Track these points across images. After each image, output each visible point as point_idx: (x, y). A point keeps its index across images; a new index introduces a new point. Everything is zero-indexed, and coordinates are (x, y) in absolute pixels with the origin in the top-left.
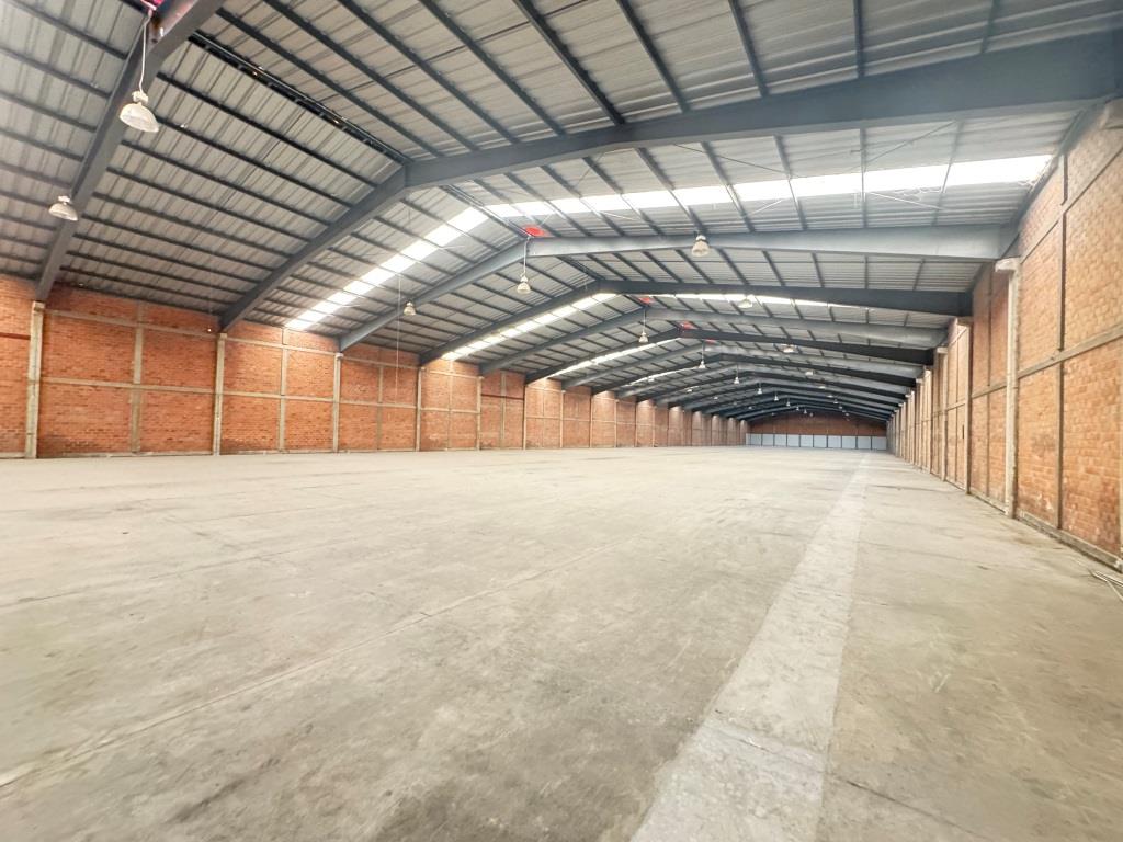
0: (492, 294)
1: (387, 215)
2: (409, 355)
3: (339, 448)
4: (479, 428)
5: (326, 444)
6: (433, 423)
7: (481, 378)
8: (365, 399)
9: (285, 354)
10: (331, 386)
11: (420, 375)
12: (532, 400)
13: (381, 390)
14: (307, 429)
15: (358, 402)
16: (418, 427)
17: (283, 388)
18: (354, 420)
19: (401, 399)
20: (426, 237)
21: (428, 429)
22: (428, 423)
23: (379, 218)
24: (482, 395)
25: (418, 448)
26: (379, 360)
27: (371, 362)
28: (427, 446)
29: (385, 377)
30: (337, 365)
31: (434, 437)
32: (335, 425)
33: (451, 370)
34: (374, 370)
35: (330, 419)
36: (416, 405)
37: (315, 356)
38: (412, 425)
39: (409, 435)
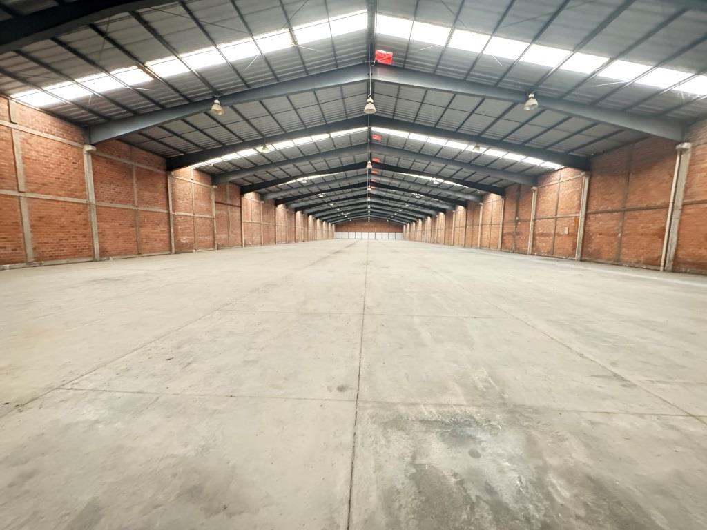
2: (157, 157)
3: (101, 256)
4: (215, 231)
5: (86, 252)
6: (183, 228)
7: (215, 187)
8: (122, 202)
10: (83, 183)
11: (169, 179)
12: (245, 207)
13: (136, 192)
14: (60, 235)
15: (114, 205)
16: (172, 230)
18: (113, 224)
19: (155, 203)
20: (219, 47)
21: (180, 232)
22: (179, 227)
23: (184, 5)
24: (216, 202)
25: (173, 251)
27: (123, 161)
28: (181, 249)
29: (138, 179)
30: (87, 161)
31: (184, 240)
32: (95, 231)
33: (191, 176)
34: (127, 171)
35: (87, 223)
36: (168, 209)
37: (58, 145)
38: (166, 229)
39: (165, 239)
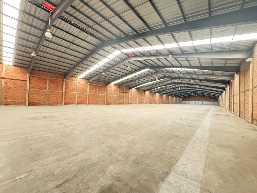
0: (122, 69)
1: (99, 53)
2: (104, 83)
3: (88, 104)
4: (119, 100)
5: (86, 103)
6: (109, 98)
7: (119, 88)
8: (94, 93)
9: (77, 83)
10: (87, 90)
11: (106, 88)
12: (131, 93)
13: (97, 91)
14: (82, 100)
15: (92, 94)
16: (106, 99)
17: (77, 91)
18: (92, 98)
19: (102, 93)
20: (107, 57)
21: (108, 100)
23: (97, 54)
24: (120, 92)
25: (105, 104)
26: (97, 84)
27: (95, 85)
28: (107, 104)
29: (98, 88)
30: (88, 86)
31: (109, 101)
32: (88, 99)
33: (113, 86)
34: (96, 87)
35: (86, 98)
36: (105, 94)
37: (84, 84)
38: (104, 99)
39: (103, 101)
